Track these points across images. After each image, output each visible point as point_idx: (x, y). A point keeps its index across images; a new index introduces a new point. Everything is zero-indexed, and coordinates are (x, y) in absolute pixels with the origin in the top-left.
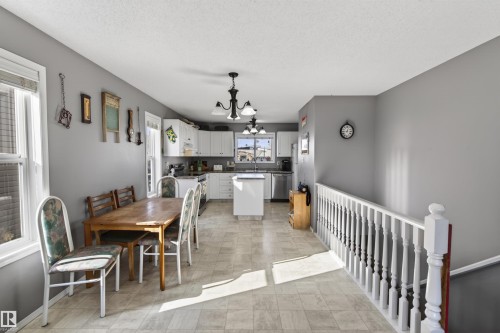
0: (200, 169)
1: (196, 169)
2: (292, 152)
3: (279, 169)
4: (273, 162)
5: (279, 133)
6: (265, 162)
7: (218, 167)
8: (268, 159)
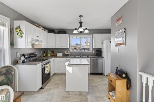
0: (49, 55)
1: (47, 55)
2: (102, 45)
3: (95, 55)
4: (91, 51)
5: (95, 35)
6: (86, 51)
7: (60, 54)
8: (88, 49)
